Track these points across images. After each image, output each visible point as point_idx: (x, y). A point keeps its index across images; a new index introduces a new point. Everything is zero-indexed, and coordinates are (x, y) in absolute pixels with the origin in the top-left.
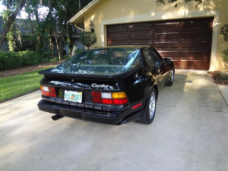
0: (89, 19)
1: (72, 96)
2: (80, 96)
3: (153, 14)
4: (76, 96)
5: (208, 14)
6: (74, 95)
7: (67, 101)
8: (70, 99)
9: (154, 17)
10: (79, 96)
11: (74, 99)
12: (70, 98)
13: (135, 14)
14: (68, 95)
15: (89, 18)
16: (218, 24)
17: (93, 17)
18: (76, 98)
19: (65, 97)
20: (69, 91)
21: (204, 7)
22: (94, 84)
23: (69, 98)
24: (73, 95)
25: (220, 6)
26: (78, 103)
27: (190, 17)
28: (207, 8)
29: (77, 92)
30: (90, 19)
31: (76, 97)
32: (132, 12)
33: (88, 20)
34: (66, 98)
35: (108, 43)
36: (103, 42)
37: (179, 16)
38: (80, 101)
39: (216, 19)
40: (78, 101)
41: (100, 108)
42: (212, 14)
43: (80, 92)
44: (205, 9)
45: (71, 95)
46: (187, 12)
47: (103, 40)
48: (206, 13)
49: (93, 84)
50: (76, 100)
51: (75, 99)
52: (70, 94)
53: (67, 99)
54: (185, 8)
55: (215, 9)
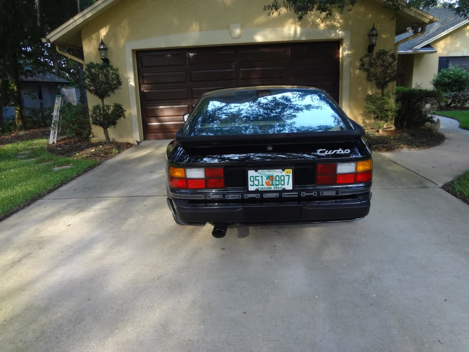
0: (94, 36)
1: (267, 179)
2: (289, 176)
3: (238, 31)
4: (277, 178)
5: (333, 35)
6: (272, 176)
7: (257, 191)
8: (262, 187)
9: (240, 36)
10: (286, 178)
11: (273, 185)
12: (262, 185)
13: (201, 30)
14: (257, 178)
15: (96, 34)
16: (349, 52)
17: (103, 32)
18: (278, 183)
19: (250, 183)
20: (259, 171)
21: (326, 23)
22: (321, 150)
23: (260, 183)
24: (271, 178)
25: (350, 22)
26: (284, 190)
27: (304, 39)
28: (331, 25)
29: (281, 170)
30: (98, 36)
31: (279, 181)
32: (194, 25)
33: (92, 39)
34: (253, 185)
35: (142, 89)
36: (131, 86)
37: (284, 38)
38: (289, 187)
39: (347, 45)
40: (283, 187)
41: (333, 193)
42: (339, 35)
43: (286, 170)
44: (327, 26)
45: (264, 178)
46: (299, 29)
47: (132, 83)
48: (331, 34)
49: (319, 151)
50: (280, 186)
51: (276, 185)
52: (262, 177)
53: (257, 187)
54: (295, 23)
55: (343, 28)
